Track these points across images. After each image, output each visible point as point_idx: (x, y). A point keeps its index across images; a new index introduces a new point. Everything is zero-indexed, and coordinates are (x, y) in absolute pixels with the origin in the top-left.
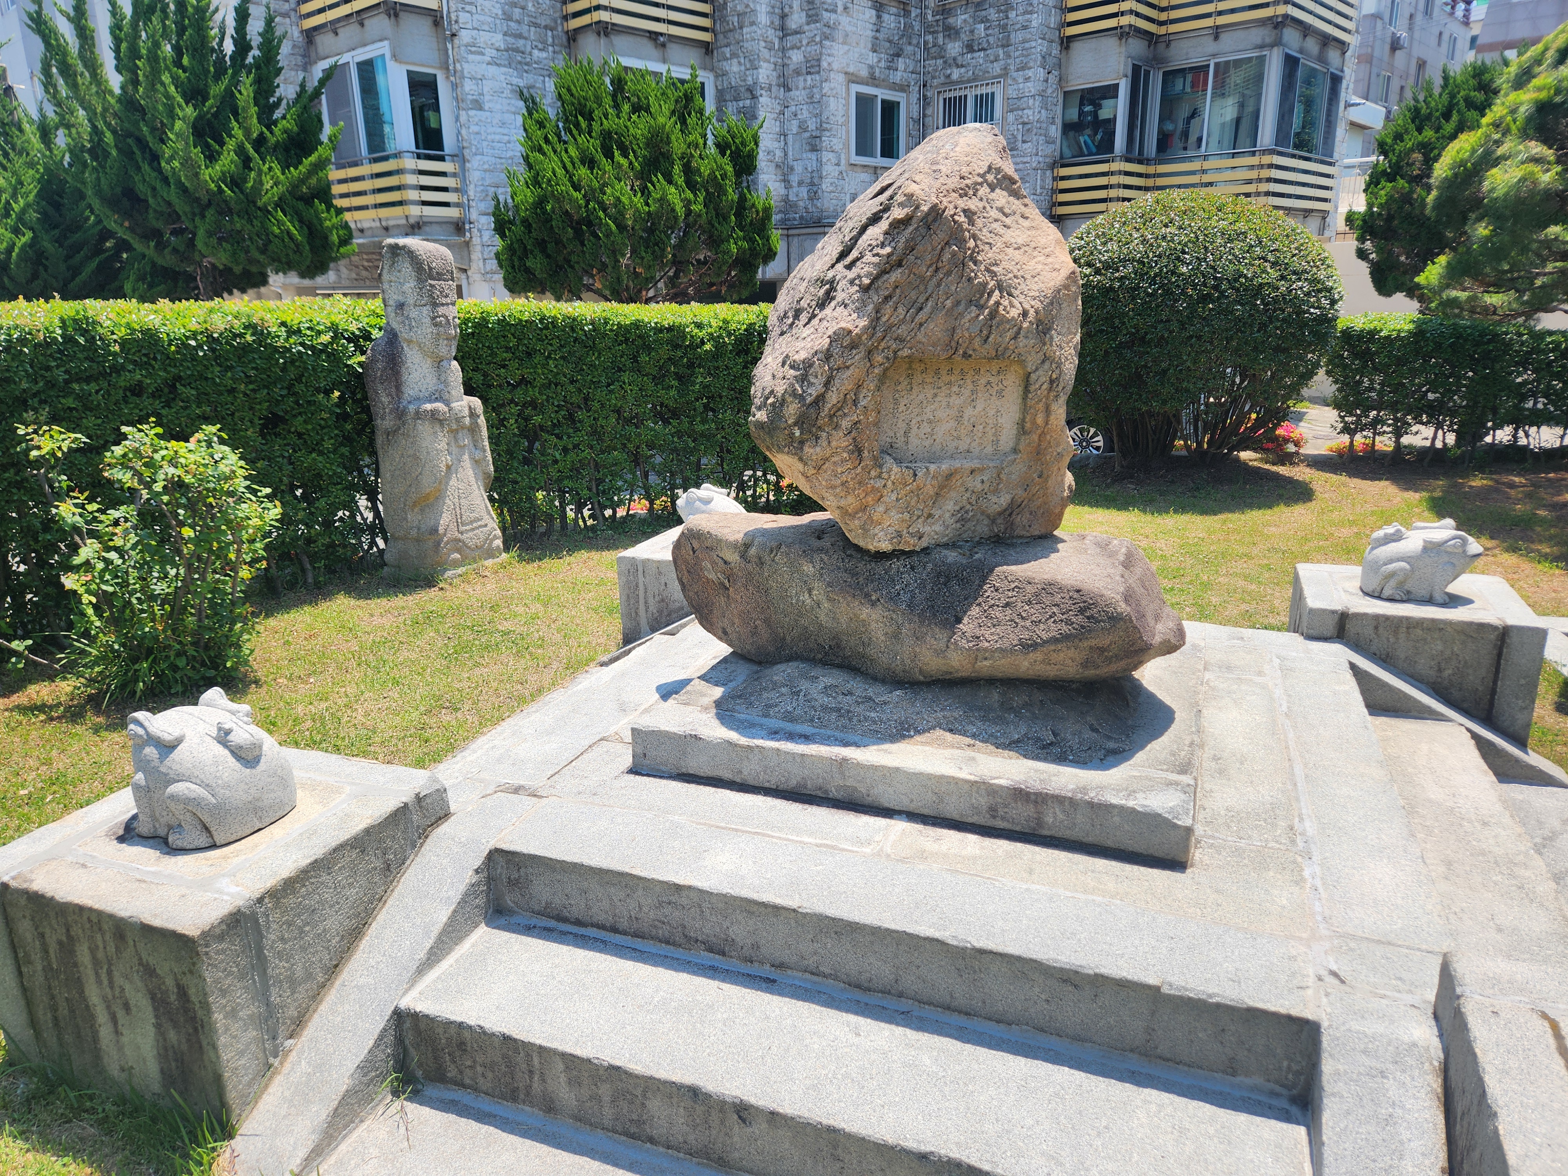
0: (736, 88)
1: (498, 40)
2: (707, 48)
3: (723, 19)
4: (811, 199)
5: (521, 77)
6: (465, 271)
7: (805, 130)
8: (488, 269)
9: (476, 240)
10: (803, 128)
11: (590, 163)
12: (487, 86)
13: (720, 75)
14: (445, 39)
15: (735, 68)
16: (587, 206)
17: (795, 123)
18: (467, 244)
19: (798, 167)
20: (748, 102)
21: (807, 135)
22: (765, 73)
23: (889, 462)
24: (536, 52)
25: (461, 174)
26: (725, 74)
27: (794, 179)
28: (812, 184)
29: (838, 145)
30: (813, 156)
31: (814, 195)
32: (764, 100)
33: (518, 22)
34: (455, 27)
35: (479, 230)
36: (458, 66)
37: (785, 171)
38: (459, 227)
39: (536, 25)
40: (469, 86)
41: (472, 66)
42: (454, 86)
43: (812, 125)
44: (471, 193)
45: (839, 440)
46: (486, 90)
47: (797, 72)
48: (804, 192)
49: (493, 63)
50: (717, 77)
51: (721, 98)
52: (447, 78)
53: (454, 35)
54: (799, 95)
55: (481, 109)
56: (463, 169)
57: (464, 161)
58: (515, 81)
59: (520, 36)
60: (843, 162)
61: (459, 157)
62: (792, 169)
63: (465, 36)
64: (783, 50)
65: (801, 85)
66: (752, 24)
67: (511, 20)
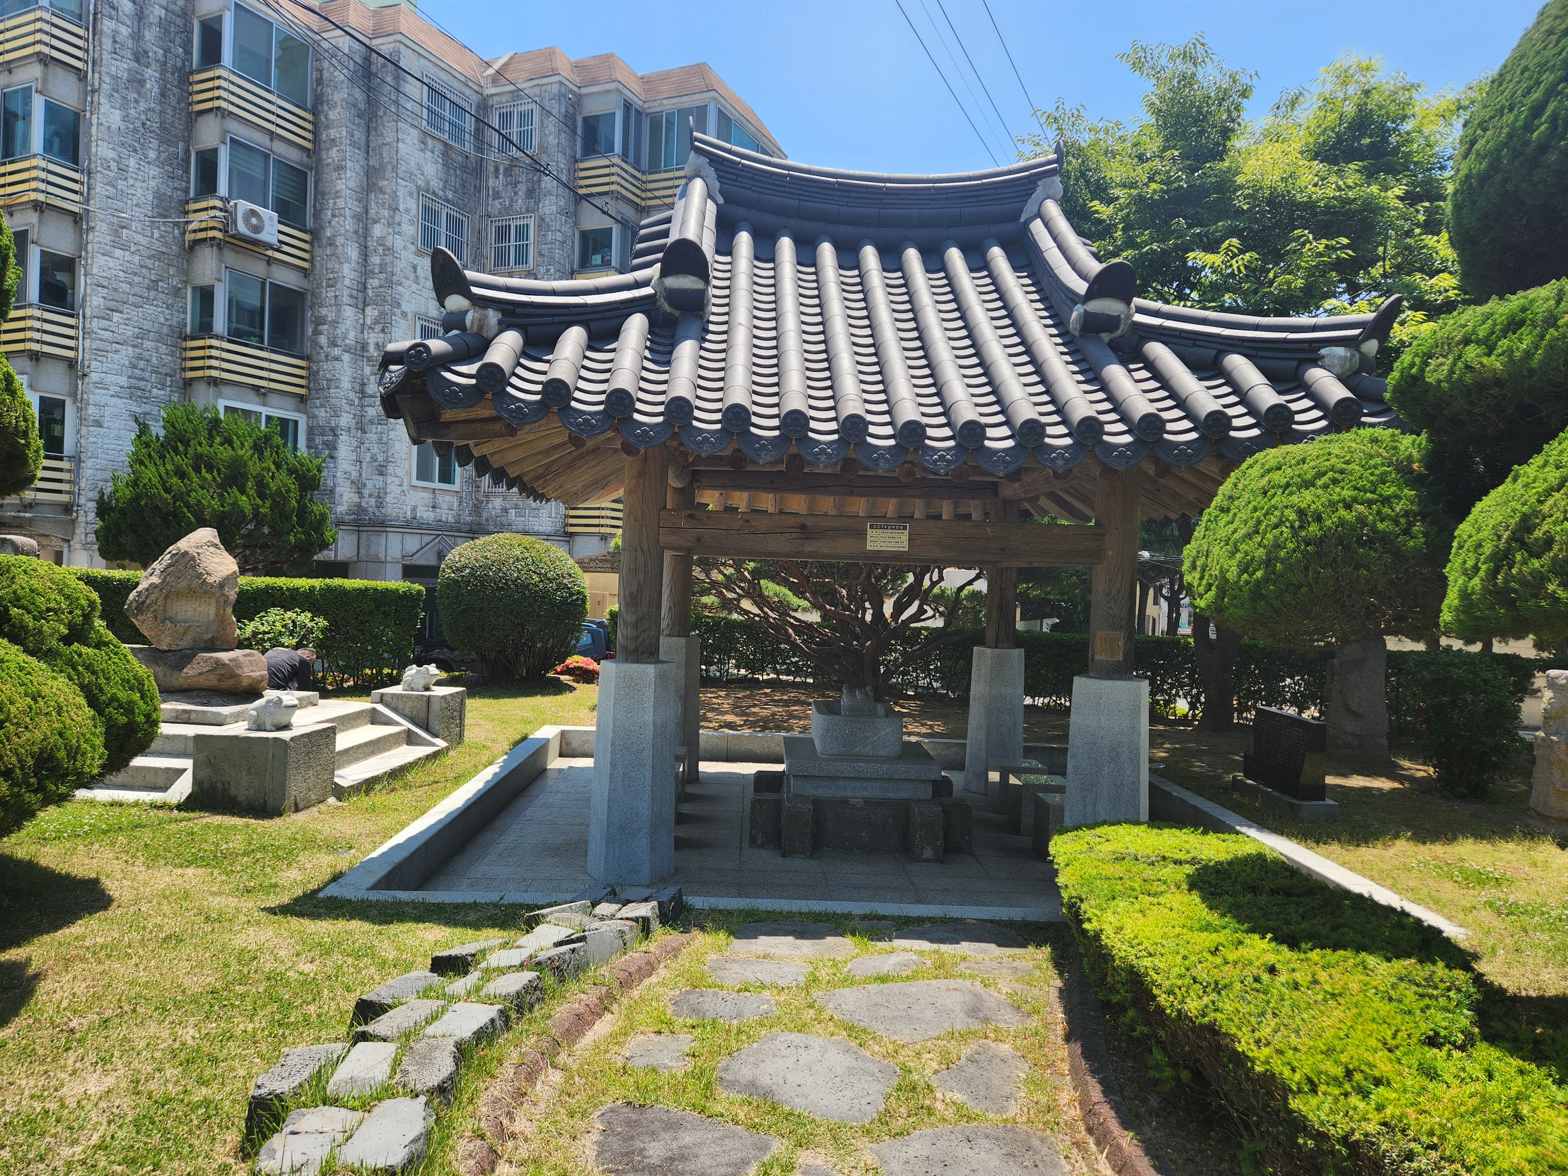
0: (322, 427)
1: (123, 380)
2: (302, 399)
3: (316, 381)
4: (377, 507)
5: (140, 407)
6: (68, 541)
7: (376, 461)
8: (89, 540)
9: (81, 519)
10: (374, 459)
11: (181, 474)
12: (108, 411)
13: (311, 417)
14: (77, 377)
15: (323, 414)
16: (174, 503)
17: (369, 455)
18: (73, 522)
19: (369, 484)
20: (331, 438)
21: (377, 464)
22: (345, 420)
23: (168, 622)
24: (155, 390)
25: (76, 471)
26: (315, 417)
27: (366, 492)
28: (379, 497)
29: (400, 472)
30: (381, 478)
31: (380, 505)
32: (344, 437)
33: (143, 370)
34: (87, 370)
35: (85, 512)
36: (85, 396)
37: (358, 487)
38: (67, 508)
39: (157, 373)
40: (91, 410)
41: (96, 396)
42: (80, 410)
43: (380, 457)
44: (83, 485)
45: (150, 615)
46: (106, 413)
47: (372, 422)
48: (373, 502)
49: (116, 395)
50: (309, 418)
51: (311, 431)
52: (75, 403)
53: (85, 375)
54: (372, 437)
55: (101, 426)
56: (78, 467)
57: (80, 461)
58: (134, 408)
59: (143, 379)
60: (405, 484)
61: (77, 459)
62: (365, 485)
63: (94, 377)
64: (362, 406)
65: (374, 430)
66: (337, 387)
67: (136, 368)
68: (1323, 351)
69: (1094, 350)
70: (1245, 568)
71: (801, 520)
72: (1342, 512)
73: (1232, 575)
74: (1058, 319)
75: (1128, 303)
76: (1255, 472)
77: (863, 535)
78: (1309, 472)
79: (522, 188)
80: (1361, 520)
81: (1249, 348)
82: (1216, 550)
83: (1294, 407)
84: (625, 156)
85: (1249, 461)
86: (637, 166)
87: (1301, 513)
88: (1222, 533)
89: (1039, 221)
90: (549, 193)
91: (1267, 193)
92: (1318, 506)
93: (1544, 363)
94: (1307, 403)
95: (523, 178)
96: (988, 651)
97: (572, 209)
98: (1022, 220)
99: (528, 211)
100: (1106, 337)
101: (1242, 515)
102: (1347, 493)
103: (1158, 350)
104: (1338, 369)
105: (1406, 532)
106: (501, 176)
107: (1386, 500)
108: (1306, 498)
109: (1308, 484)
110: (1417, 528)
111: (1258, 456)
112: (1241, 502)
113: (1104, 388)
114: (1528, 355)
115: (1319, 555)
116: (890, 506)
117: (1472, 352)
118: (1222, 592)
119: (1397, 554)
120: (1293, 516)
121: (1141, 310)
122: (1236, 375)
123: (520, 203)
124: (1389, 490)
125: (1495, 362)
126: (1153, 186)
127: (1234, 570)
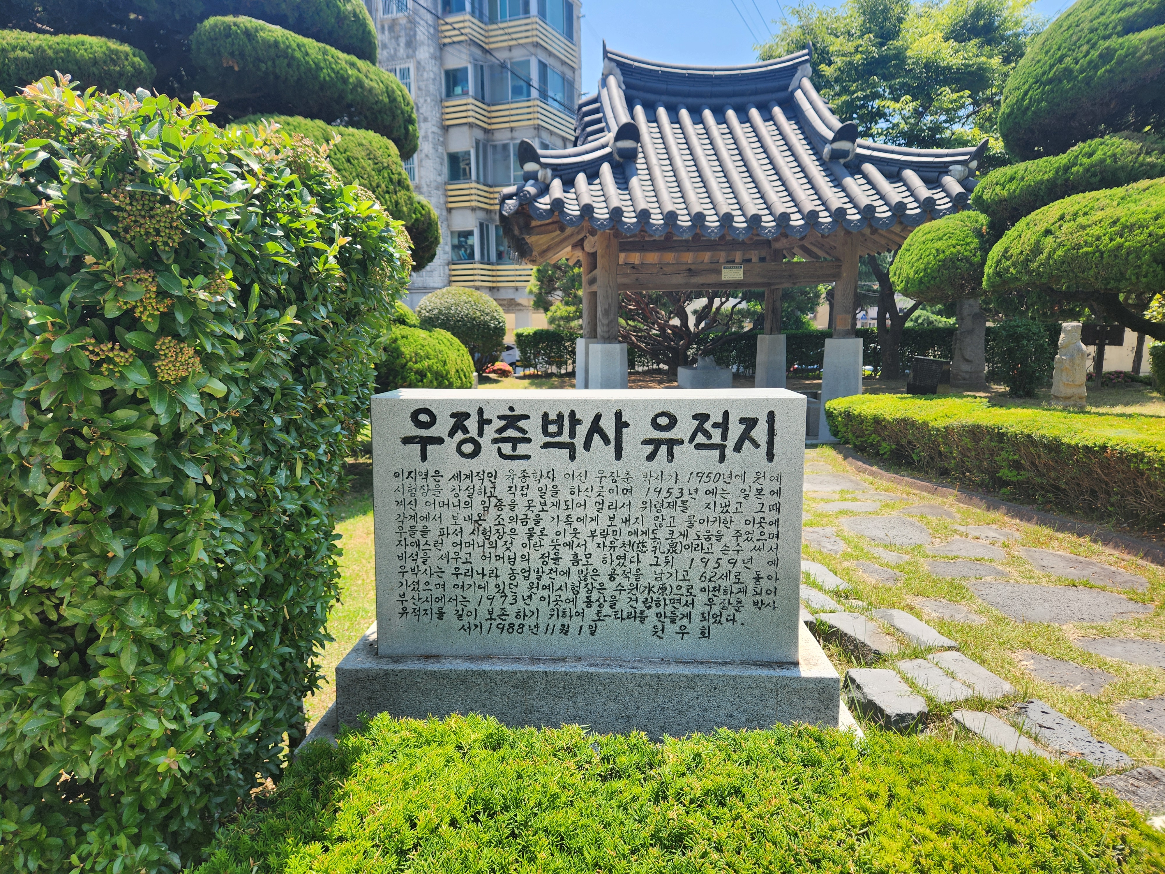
68: (951, 168)
69: (838, 169)
70: (916, 273)
71: (688, 266)
72: (952, 249)
73: (911, 276)
74: (817, 152)
75: (854, 142)
76: (920, 234)
77: (719, 272)
78: (940, 233)
79: (403, 41)
80: (959, 252)
81: (916, 167)
82: (905, 267)
83: (936, 197)
84: (473, 13)
85: (917, 229)
86: (481, 20)
87: (937, 250)
88: (908, 259)
89: (799, 91)
90: (422, 43)
91: (924, 61)
92: (943, 247)
93: (1020, 195)
94: (943, 194)
95: (403, 33)
96: (767, 336)
97: (438, 54)
98: (790, 89)
99: (408, 57)
100: (842, 161)
101: (915, 252)
102: (954, 242)
103: (869, 168)
104: (958, 177)
105: (974, 255)
106: (386, 32)
107: (968, 244)
108: (939, 244)
109: (940, 239)
110: (978, 253)
111: (921, 227)
112: (915, 247)
113: (844, 190)
114: (1015, 191)
115: (943, 265)
116: (738, 256)
117: (998, 188)
118: (907, 282)
119: (971, 264)
120: (934, 252)
121: (860, 146)
122: (909, 181)
123: (402, 51)
124: (969, 240)
125: (1005, 193)
126: (859, 56)
127: (912, 274)
